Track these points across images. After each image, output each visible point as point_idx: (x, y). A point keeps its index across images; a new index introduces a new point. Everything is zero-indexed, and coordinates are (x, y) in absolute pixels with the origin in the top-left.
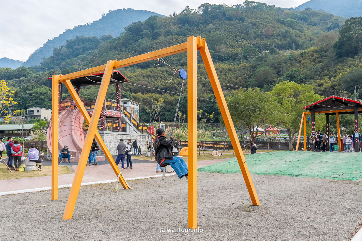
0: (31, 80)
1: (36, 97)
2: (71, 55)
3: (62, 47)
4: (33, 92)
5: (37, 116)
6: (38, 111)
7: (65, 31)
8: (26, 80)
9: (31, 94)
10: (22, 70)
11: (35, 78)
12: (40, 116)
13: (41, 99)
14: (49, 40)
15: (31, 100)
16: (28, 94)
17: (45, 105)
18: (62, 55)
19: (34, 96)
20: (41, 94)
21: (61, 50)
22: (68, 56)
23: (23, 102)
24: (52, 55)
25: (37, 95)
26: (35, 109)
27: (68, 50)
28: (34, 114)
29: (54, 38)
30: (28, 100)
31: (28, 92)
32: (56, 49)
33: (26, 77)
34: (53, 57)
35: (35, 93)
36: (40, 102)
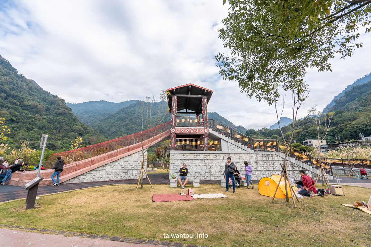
1: (311, 133)
2: (350, 100)
4: (309, 130)
5: (310, 145)
6: (310, 142)
7: (346, 87)
8: (310, 124)
9: (307, 132)
10: (308, 118)
12: (312, 145)
14: (335, 97)
15: (308, 136)
16: (306, 132)
18: (342, 102)
21: (341, 99)
23: (303, 137)
24: (335, 105)
25: (311, 132)
26: (308, 141)
28: (308, 144)
30: (306, 136)
31: (306, 131)
32: (336, 100)
33: (311, 122)
35: (310, 130)
36: (315, 136)
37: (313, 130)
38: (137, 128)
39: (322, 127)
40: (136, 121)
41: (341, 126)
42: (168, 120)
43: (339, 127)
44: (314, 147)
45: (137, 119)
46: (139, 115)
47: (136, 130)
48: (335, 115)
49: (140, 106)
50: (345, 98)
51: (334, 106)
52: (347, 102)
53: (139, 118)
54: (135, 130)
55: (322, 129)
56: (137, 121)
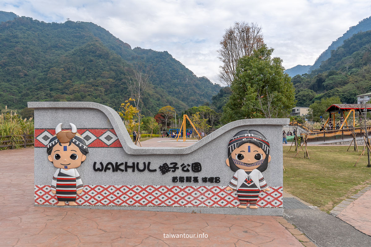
0: (304, 85)
1: (300, 99)
2: (347, 53)
3: (339, 48)
4: (298, 95)
5: (297, 113)
6: (298, 110)
8: (299, 85)
11: (306, 82)
12: (299, 113)
13: (304, 100)
17: (306, 104)
18: (339, 55)
19: (298, 98)
20: (304, 96)
21: (338, 51)
22: (345, 55)
24: (330, 57)
25: (300, 97)
26: (296, 108)
27: (345, 49)
28: (295, 112)
29: (338, 39)
32: (333, 51)
33: (300, 82)
34: (331, 59)
35: (299, 96)
36: (302, 102)
37: (302, 96)
38: (28, 72)
39: (312, 92)
40: (23, 59)
41: (329, 93)
42: (88, 61)
43: (327, 94)
44: (301, 115)
45: (24, 55)
46: (26, 47)
47: (26, 75)
48: (327, 76)
49: (25, 28)
50: (343, 49)
51: (329, 59)
52: (345, 56)
53: (28, 54)
54: (23, 76)
55: (311, 95)
56: (25, 58)
